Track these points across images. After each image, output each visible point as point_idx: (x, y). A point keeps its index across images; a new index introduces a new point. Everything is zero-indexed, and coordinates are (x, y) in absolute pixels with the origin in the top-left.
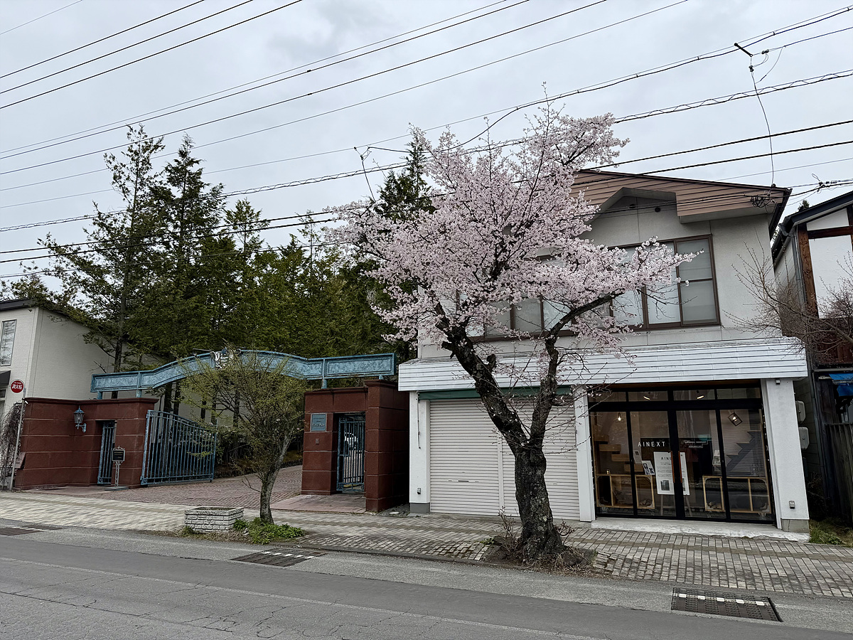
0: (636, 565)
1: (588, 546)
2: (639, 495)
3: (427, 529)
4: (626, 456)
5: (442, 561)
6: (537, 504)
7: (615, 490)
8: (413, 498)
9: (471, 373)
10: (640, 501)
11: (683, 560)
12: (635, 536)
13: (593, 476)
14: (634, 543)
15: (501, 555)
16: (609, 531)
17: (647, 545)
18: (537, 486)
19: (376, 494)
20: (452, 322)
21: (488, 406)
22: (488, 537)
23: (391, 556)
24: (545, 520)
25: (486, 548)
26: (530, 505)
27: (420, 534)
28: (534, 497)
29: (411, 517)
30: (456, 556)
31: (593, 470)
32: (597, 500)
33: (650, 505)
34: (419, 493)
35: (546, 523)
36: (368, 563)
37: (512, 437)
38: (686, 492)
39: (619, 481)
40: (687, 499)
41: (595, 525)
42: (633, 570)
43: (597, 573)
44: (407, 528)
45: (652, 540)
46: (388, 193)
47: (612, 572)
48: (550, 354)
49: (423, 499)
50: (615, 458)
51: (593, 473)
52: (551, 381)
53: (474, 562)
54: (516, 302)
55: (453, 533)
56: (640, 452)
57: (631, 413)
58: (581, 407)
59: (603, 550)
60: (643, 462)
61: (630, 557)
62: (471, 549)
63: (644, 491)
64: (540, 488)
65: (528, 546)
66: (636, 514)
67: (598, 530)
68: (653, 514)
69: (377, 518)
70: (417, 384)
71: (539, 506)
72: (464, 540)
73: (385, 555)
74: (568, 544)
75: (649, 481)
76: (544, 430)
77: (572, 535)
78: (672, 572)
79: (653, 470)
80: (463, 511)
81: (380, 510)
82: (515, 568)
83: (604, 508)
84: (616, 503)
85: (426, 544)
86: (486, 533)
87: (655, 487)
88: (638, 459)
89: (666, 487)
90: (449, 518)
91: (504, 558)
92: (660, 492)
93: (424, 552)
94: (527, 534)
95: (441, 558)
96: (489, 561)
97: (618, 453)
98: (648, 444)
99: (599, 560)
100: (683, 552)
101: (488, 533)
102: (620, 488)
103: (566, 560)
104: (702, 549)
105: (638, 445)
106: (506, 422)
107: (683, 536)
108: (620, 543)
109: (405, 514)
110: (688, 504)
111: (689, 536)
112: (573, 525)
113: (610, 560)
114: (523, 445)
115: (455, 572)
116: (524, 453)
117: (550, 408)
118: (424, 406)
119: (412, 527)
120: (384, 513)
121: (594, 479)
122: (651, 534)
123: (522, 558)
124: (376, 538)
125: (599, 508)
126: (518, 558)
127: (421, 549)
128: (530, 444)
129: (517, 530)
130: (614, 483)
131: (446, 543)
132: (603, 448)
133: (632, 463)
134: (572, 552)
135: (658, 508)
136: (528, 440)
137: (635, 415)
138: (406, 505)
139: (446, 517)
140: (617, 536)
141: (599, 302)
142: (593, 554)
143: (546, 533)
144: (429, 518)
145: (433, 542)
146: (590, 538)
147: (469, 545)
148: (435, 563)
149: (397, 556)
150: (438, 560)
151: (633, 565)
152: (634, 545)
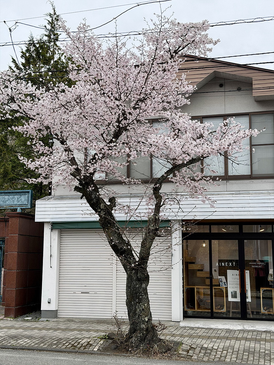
0: (209, 351)
1: (177, 339)
2: (216, 302)
3: (56, 330)
4: (206, 272)
5: (69, 352)
6: (141, 309)
7: (199, 298)
8: (44, 306)
9: (96, 211)
10: (216, 306)
11: (242, 347)
12: (211, 331)
13: (183, 288)
14: (209, 336)
15: (113, 346)
16: (192, 328)
17: (218, 338)
18: (142, 296)
19: (14, 304)
20: (83, 172)
21: (108, 236)
22: (104, 334)
23: (29, 350)
24: (147, 320)
25: (102, 342)
26: (136, 310)
27: (50, 333)
28: (139, 303)
29: (42, 321)
30: (79, 348)
31: (183, 283)
32: (185, 306)
33: (222, 309)
34: (49, 303)
35: (147, 322)
36: (11, 355)
37: (125, 260)
38: (249, 300)
39: (202, 291)
40: (249, 305)
41: (182, 324)
42: (207, 355)
43: (182, 357)
44: (40, 329)
45: (222, 335)
46: (27, 55)
47: (192, 356)
48: (156, 198)
49: (53, 307)
50: (199, 274)
51: (183, 285)
52: (156, 219)
53: (93, 352)
54: (133, 159)
55: (76, 332)
56: (217, 269)
57: (213, 241)
58: (177, 237)
59: (187, 341)
60: (219, 277)
61: (205, 346)
62: (91, 343)
63: (218, 299)
64: (144, 297)
65: (133, 339)
66: (213, 316)
67: (185, 328)
68: (224, 316)
69: (15, 322)
70: (51, 216)
71: (143, 310)
72: (85, 337)
73: (23, 349)
74: (162, 338)
75: (223, 291)
76: (149, 254)
77: (165, 331)
78: (234, 356)
79: (226, 283)
80: (83, 316)
81: (16, 316)
82: (123, 356)
83: (190, 311)
84: (199, 307)
85: (56, 341)
86: (101, 331)
87: (227, 296)
88: (215, 275)
89: (234, 296)
90: (72, 321)
91: (115, 349)
92: (230, 299)
93: (54, 346)
94: (133, 331)
95: (68, 350)
96: (104, 351)
97: (202, 270)
98: (223, 264)
99: (184, 348)
100: (243, 342)
101: (104, 331)
102: (202, 297)
103: (160, 349)
104: (256, 340)
105: (216, 264)
106: (121, 249)
107: (244, 331)
108: (199, 337)
109: (37, 319)
110: (250, 308)
111: (249, 331)
112: (167, 324)
113: (191, 348)
114: (133, 265)
115: (79, 360)
116: (134, 271)
117: (154, 239)
118: (55, 234)
119: (43, 329)
120: (20, 319)
121: (183, 290)
122: (222, 330)
123: (129, 348)
124: (16, 337)
125: (186, 311)
126: (125, 348)
127: (52, 344)
128: (138, 265)
129: (126, 329)
130: (198, 292)
131: (71, 339)
132: (191, 267)
133: (211, 278)
134: (164, 343)
135: (228, 311)
136: (137, 262)
137: (215, 242)
138: (38, 312)
139: (70, 320)
140: (197, 332)
141: (192, 161)
142: (180, 344)
143: (147, 330)
144: (56, 321)
145: (61, 339)
146: (178, 333)
147: (89, 340)
148: (63, 354)
149: (34, 350)
150: (65, 352)
151: (207, 351)
152: (209, 337)
